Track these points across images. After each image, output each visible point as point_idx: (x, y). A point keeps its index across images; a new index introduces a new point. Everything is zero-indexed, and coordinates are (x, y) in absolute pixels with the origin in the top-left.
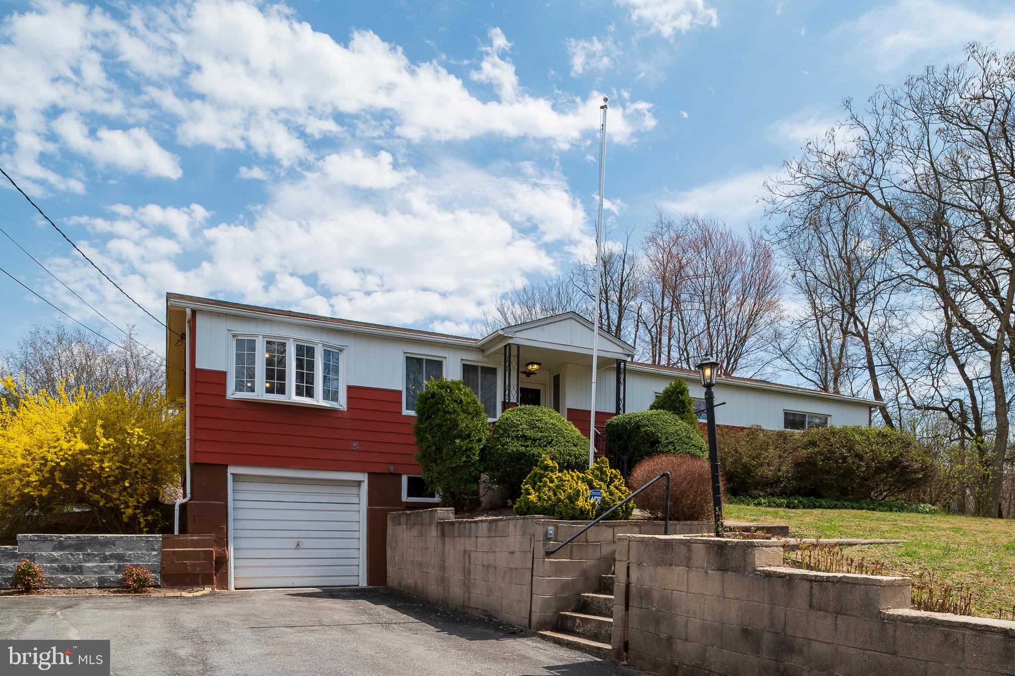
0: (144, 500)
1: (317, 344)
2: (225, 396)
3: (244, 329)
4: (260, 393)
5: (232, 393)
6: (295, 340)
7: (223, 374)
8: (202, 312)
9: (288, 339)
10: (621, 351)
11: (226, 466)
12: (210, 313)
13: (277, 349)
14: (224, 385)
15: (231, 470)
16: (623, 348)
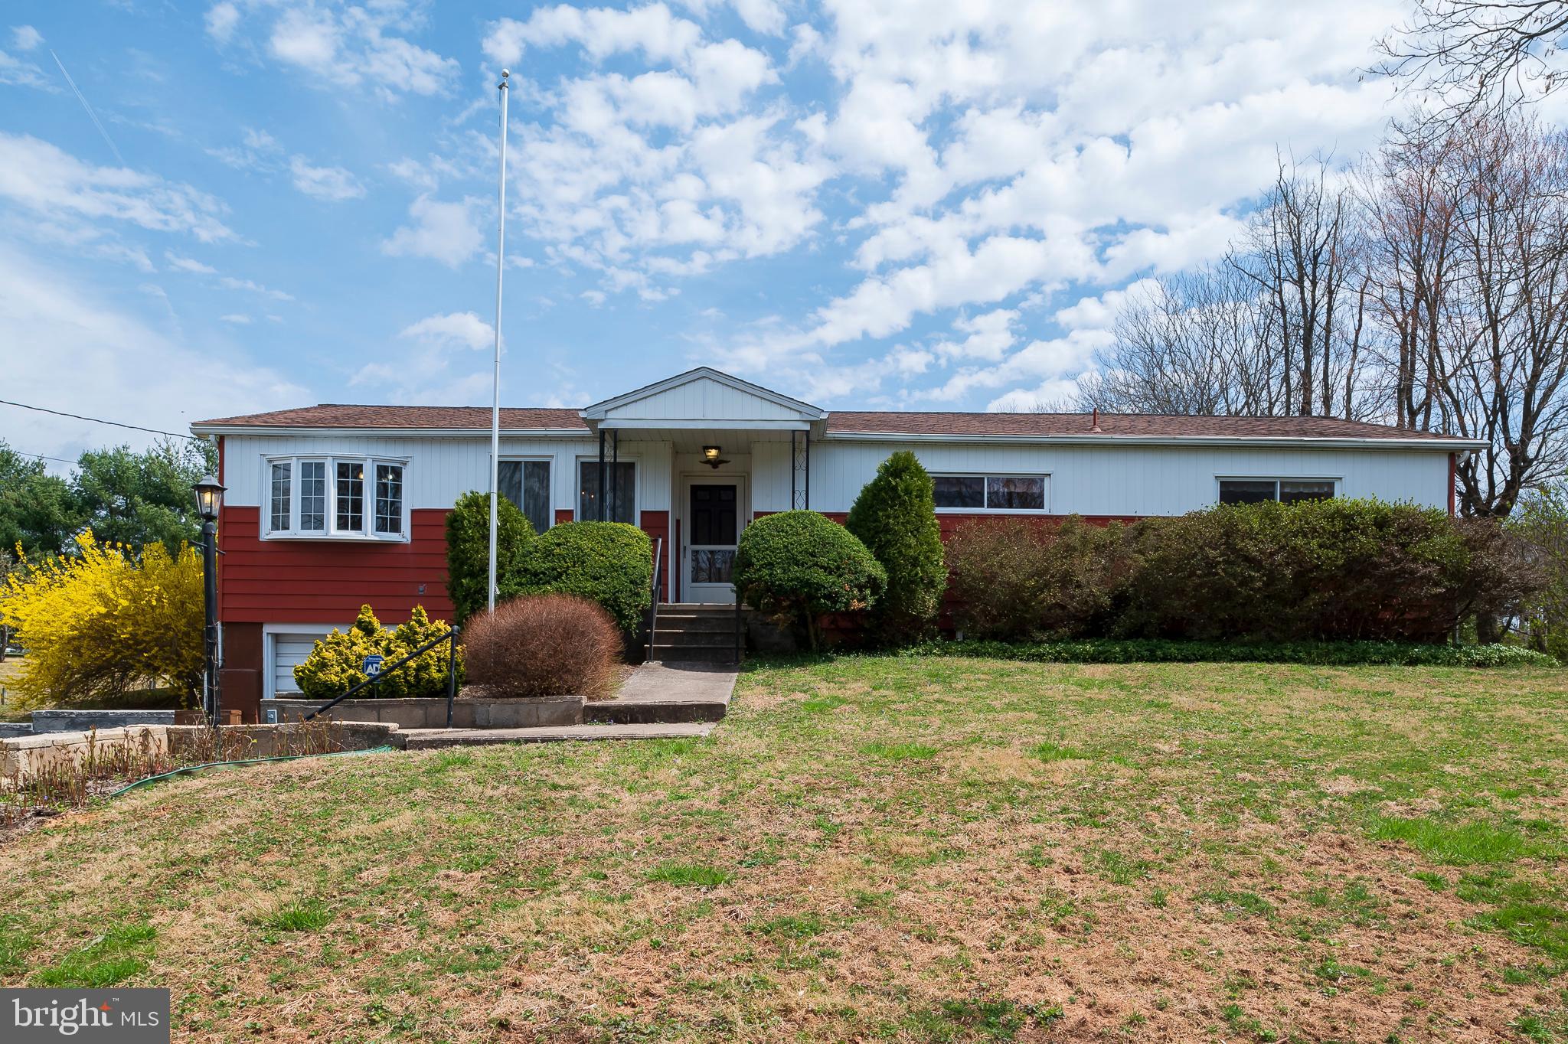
0: (187, 668)
1: (365, 459)
2: (257, 537)
3: (279, 451)
4: (295, 532)
5: (267, 532)
6: (334, 458)
7: (256, 511)
8: (232, 436)
9: (325, 457)
10: (797, 416)
11: (261, 625)
12: (240, 437)
13: (313, 471)
14: (256, 524)
15: (267, 629)
16: (800, 412)
